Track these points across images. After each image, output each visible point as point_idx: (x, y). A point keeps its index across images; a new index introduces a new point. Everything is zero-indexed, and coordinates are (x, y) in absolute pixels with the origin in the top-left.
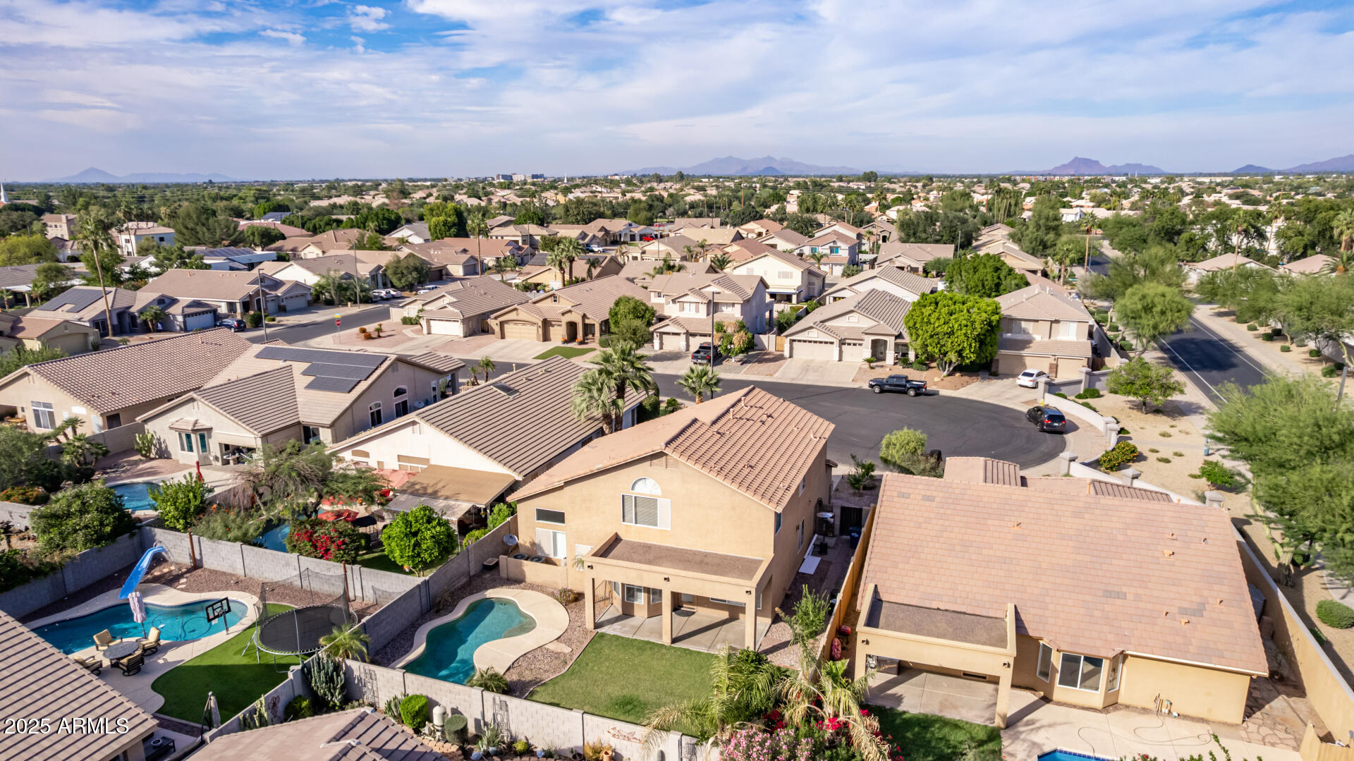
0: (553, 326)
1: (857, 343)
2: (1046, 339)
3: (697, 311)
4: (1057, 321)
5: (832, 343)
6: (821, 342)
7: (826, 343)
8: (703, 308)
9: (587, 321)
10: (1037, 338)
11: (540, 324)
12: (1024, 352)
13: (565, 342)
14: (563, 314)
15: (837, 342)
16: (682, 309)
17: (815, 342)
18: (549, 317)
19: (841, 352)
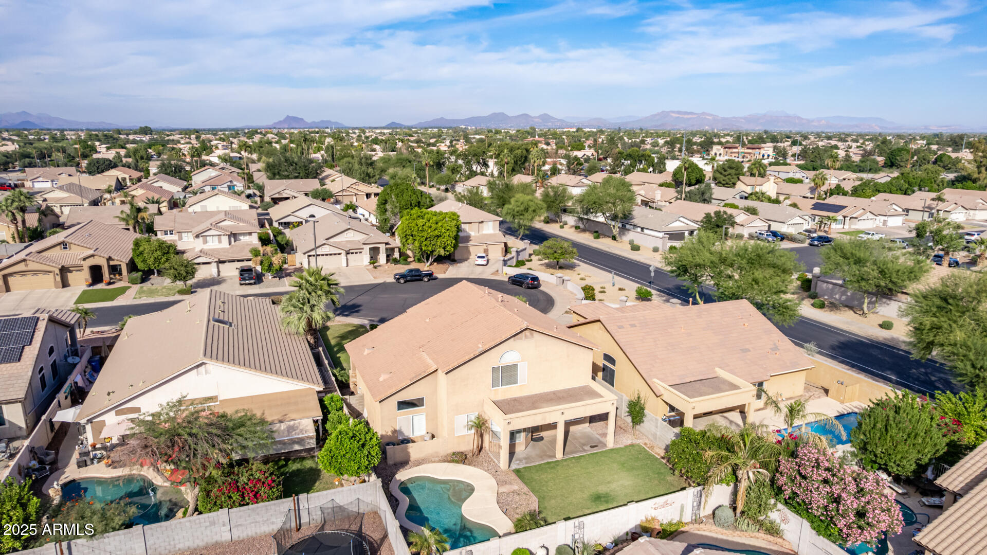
0: (71, 272)
1: (359, 251)
2: (477, 234)
3: (220, 242)
4: (482, 222)
5: (339, 254)
6: (331, 255)
7: (335, 254)
8: (225, 239)
9: (112, 263)
10: (472, 234)
11: (57, 271)
12: (469, 244)
13: (90, 285)
14: (84, 259)
15: (344, 253)
16: (205, 242)
17: (327, 255)
18: (66, 263)
19: (347, 259)
